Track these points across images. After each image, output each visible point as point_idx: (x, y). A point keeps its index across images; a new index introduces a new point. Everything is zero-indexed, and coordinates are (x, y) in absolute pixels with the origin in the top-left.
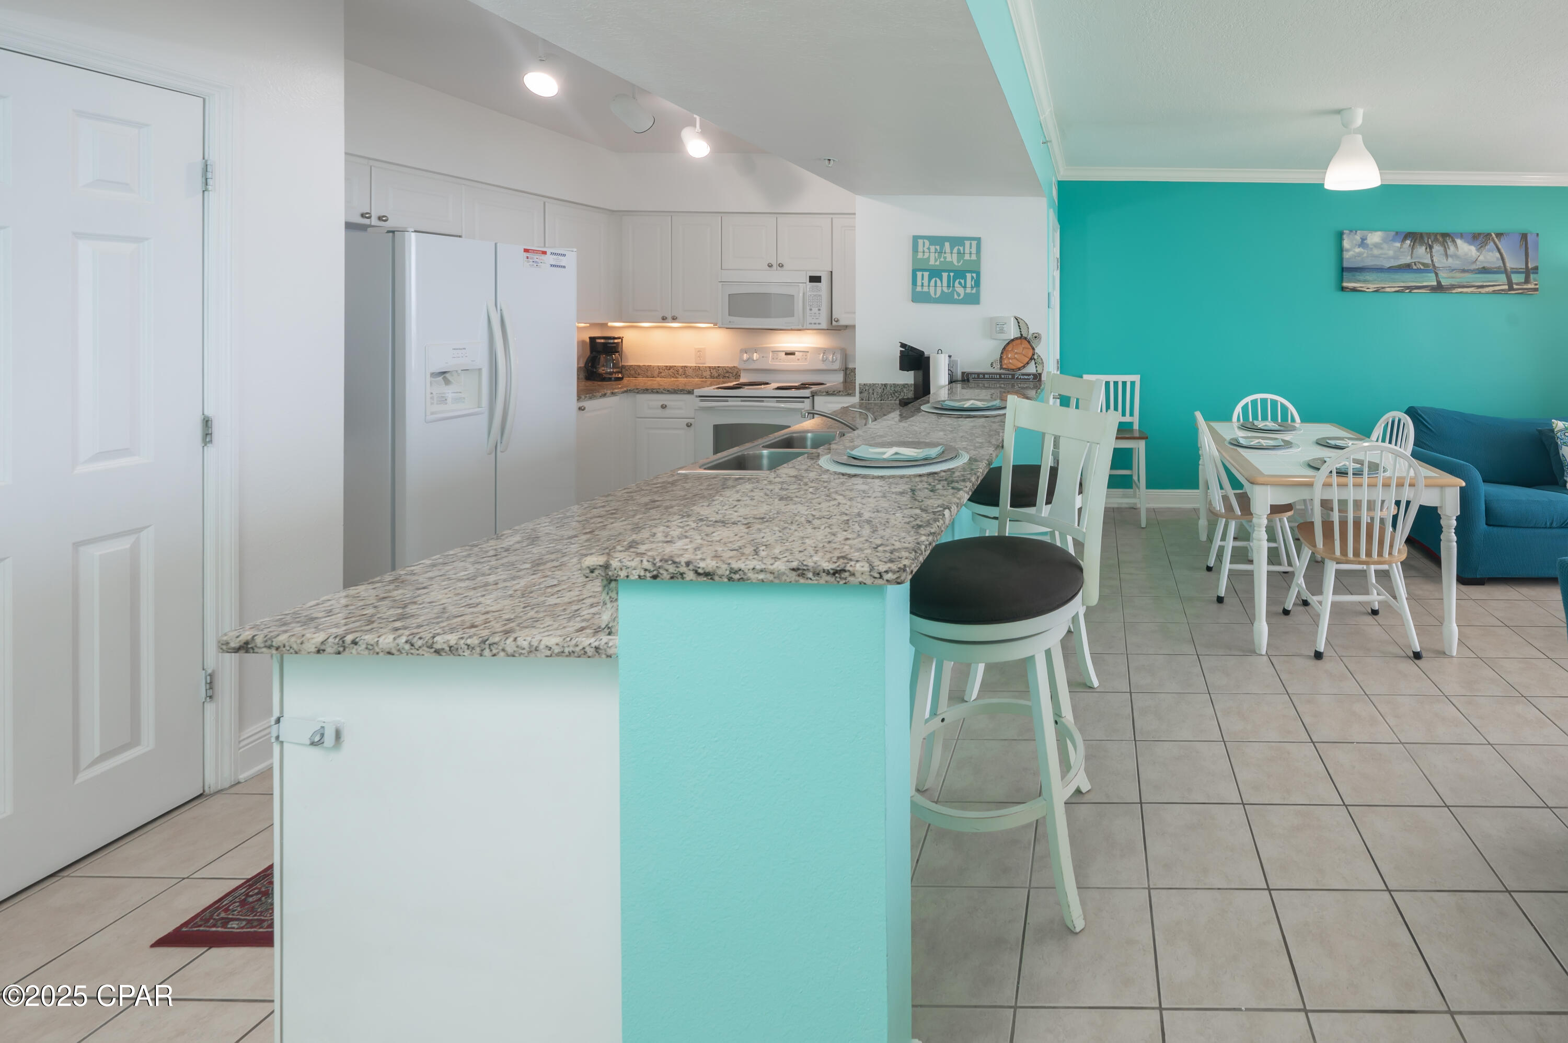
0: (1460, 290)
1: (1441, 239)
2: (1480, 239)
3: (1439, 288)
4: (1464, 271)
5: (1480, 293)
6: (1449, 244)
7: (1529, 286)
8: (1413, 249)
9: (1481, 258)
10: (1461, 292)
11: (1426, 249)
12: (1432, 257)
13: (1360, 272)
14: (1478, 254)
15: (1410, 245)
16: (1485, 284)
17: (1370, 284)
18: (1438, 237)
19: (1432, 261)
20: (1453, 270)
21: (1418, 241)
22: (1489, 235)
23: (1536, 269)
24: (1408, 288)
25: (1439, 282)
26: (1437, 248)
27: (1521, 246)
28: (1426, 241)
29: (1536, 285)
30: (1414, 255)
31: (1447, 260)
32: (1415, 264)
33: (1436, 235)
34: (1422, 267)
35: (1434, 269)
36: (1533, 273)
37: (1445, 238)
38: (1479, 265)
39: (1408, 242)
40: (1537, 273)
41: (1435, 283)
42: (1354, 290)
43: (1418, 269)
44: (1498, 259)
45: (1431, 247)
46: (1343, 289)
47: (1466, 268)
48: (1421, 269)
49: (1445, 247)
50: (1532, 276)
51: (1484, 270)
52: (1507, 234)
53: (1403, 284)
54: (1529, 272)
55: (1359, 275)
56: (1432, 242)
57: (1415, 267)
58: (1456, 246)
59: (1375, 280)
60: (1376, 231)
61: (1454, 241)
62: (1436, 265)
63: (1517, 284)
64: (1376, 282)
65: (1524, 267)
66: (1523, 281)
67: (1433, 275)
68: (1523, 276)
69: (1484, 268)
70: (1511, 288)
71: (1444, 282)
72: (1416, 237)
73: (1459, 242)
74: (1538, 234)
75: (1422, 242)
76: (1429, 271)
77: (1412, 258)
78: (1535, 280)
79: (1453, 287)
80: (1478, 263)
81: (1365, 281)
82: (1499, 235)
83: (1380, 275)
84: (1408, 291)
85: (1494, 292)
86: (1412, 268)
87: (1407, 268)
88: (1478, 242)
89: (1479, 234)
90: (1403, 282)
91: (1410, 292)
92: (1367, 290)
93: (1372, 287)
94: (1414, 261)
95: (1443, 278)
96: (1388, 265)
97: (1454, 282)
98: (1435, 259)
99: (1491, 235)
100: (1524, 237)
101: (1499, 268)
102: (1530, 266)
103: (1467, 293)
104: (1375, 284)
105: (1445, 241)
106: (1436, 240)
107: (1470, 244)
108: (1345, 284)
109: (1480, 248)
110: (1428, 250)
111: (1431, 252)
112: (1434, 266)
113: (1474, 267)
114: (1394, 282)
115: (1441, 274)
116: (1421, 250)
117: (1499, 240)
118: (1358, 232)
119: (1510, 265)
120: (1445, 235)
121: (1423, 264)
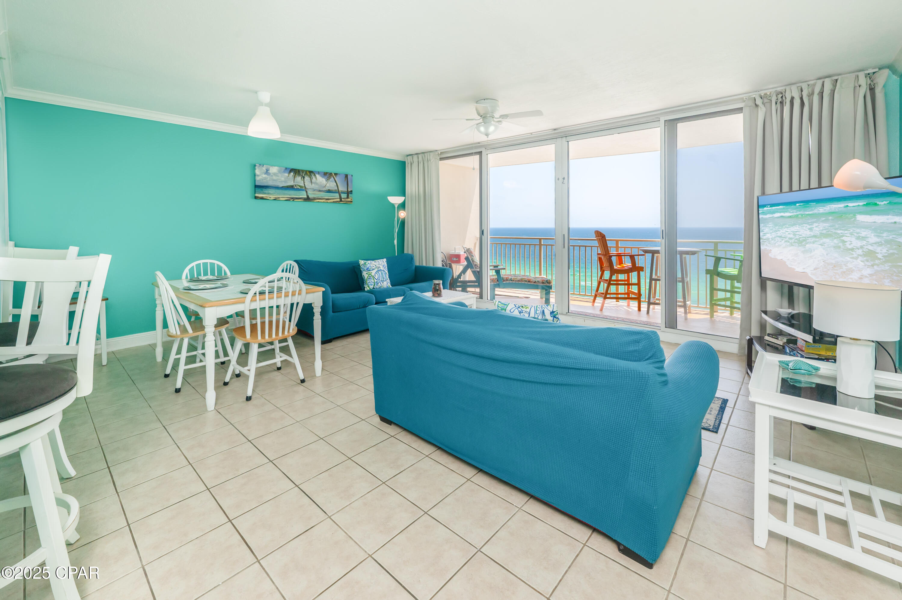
0: (318, 200)
1: (309, 174)
2: (327, 175)
3: (308, 199)
4: (320, 191)
5: (327, 202)
6: (313, 176)
7: (349, 200)
8: (294, 177)
9: (328, 185)
10: (318, 202)
11: (301, 178)
12: (304, 182)
13: (265, 188)
14: (326, 183)
15: (293, 175)
16: (329, 198)
17: (271, 194)
18: (307, 173)
19: (304, 185)
20: (315, 190)
21: (297, 174)
22: (331, 174)
23: (351, 191)
24: (292, 198)
25: (308, 196)
26: (307, 178)
27: (345, 180)
28: (301, 174)
29: (351, 199)
30: (295, 181)
31: (312, 184)
32: (296, 186)
33: (306, 171)
34: (299, 188)
35: (305, 189)
36: (350, 194)
37: (311, 173)
38: (327, 189)
39: (292, 174)
40: (352, 194)
41: (306, 197)
42: (262, 198)
43: (297, 189)
44: (335, 186)
45: (304, 178)
46: (256, 198)
47: (321, 190)
48: (298, 189)
49: (311, 178)
50: (350, 195)
51: (329, 191)
52: (339, 174)
53: (289, 196)
54: (349, 193)
55: (265, 190)
56: (304, 175)
57: (295, 188)
58: (316, 178)
59: (274, 193)
60: (275, 166)
61: (315, 175)
62: (306, 187)
63: (344, 199)
64: (275, 194)
65: (346, 190)
66: (346, 197)
67: (305, 192)
68: (346, 194)
69: (329, 190)
70: (341, 201)
71: (310, 196)
72: (296, 172)
73: (317, 176)
74: (352, 175)
75: (299, 175)
76: (303, 190)
77: (294, 182)
78: (351, 197)
79: (314, 199)
80: (326, 187)
81: (268, 194)
82: (336, 174)
83: (278, 191)
84: (292, 200)
85: (334, 202)
86: (294, 188)
87: (291, 188)
88: (326, 177)
89: (327, 173)
90: (289, 195)
91: (293, 201)
92: (270, 199)
93: (273, 197)
94: (295, 184)
95: (310, 194)
96: (281, 185)
97: (315, 196)
98: (306, 184)
99: (332, 174)
100: (346, 176)
101: (336, 190)
102: (349, 190)
103: (321, 202)
104: (274, 195)
105: (310, 175)
106: (306, 174)
107: (323, 177)
108: (257, 195)
109: (327, 180)
110: (302, 179)
111: (304, 180)
112: (305, 187)
113: (324, 189)
114: (284, 195)
115: (309, 192)
116: (299, 179)
117: (336, 177)
118: (264, 166)
119: (341, 189)
120: (311, 172)
121: (300, 186)
